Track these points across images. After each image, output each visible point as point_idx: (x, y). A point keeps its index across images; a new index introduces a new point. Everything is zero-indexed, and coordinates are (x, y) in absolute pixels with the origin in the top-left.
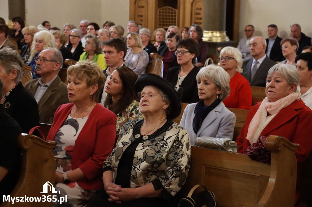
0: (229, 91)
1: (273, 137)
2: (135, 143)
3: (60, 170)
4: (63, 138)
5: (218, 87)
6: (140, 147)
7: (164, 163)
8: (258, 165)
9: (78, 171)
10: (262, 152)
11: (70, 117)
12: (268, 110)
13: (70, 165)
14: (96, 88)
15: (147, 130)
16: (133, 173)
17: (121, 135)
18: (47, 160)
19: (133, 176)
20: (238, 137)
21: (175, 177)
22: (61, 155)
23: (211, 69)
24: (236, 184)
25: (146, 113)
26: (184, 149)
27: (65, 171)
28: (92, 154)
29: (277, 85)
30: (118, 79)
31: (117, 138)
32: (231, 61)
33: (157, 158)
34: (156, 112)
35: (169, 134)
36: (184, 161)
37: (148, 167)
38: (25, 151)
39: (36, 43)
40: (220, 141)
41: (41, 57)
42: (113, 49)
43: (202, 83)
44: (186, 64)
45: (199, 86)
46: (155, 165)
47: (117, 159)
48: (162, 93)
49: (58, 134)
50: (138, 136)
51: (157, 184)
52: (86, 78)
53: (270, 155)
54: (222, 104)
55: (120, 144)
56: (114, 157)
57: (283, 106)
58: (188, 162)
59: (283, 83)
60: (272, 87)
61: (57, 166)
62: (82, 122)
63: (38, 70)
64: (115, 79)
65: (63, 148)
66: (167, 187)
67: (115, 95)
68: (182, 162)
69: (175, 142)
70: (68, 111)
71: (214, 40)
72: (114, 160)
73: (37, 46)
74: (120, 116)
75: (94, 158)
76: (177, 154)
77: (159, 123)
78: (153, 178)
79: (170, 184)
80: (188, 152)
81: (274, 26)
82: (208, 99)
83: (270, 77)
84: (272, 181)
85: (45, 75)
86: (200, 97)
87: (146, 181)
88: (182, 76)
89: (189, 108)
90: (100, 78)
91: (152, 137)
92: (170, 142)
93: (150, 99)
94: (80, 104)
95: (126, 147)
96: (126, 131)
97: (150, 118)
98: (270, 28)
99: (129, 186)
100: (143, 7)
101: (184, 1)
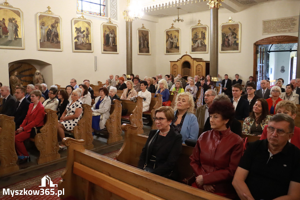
39: (160, 85)
41: (206, 94)
63: (206, 101)
64: (259, 105)
73: (160, 86)
81: (227, 75)
100: (176, 68)
101: (193, 66)
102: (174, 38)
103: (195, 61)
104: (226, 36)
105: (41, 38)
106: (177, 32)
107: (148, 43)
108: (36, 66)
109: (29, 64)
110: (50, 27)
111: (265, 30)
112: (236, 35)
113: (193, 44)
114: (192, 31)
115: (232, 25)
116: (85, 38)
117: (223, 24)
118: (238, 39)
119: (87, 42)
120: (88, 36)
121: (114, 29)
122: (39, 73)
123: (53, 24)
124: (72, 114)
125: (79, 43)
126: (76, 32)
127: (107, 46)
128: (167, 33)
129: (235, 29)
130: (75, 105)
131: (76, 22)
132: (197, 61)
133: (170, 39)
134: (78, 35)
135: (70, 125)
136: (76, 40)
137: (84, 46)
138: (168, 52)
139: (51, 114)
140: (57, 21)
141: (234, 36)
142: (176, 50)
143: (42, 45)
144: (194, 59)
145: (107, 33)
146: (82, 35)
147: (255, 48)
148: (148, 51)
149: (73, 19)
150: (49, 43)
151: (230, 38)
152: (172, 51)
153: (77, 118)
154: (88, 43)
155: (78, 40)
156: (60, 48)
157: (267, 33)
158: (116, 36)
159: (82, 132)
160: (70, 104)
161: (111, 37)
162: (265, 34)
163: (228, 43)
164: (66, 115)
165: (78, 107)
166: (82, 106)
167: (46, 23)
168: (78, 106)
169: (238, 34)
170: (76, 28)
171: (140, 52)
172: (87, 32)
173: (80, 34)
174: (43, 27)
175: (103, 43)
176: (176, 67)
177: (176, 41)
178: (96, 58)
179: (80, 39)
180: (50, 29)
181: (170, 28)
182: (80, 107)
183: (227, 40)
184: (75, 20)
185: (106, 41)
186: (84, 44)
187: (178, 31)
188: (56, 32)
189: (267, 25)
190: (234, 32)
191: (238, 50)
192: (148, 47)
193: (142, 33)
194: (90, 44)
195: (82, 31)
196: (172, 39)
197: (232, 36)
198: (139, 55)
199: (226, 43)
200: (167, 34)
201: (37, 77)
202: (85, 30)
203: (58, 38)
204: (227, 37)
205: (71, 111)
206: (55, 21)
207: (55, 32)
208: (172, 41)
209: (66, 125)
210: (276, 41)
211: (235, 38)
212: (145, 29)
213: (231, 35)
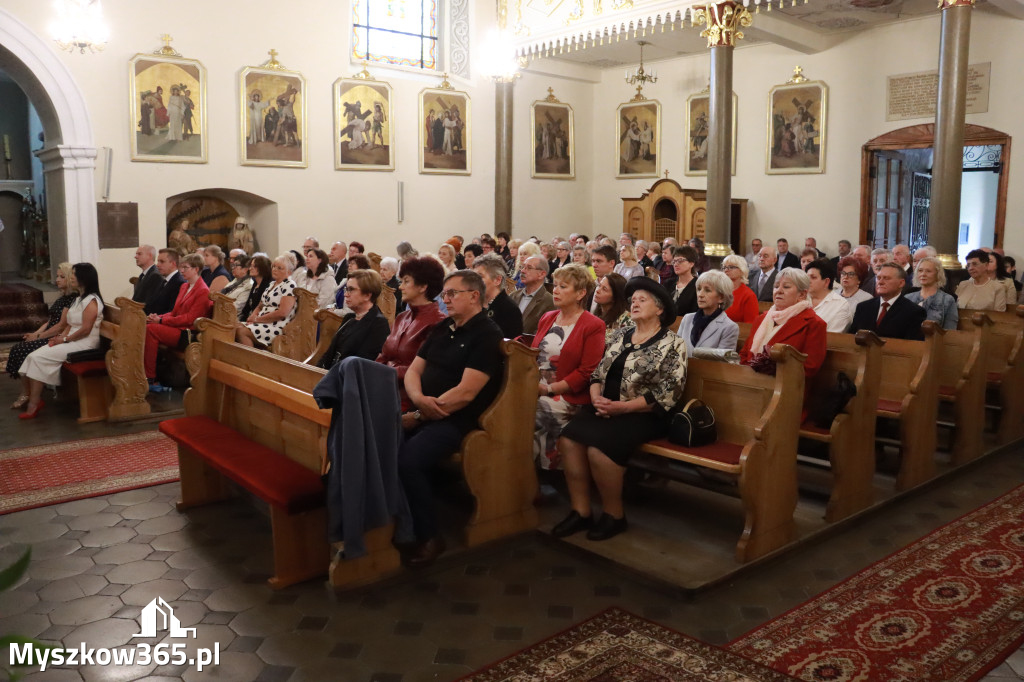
0: (732, 300)
1: (779, 345)
2: (625, 353)
3: (543, 382)
4: (547, 348)
5: (721, 295)
6: (631, 356)
7: (657, 375)
8: (761, 377)
9: (563, 384)
10: (767, 362)
11: (555, 325)
12: (775, 319)
13: (554, 376)
14: (584, 294)
15: (639, 338)
16: (623, 385)
17: (610, 345)
18: (530, 369)
19: (623, 390)
20: (742, 350)
21: (669, 390)
22: (545, 366)
23: (713, 274)
24: (737, 399)
25: (638, 321)
26: (680, 359)
27: (549, 383)
28: (578, 365)
29: (786, 292)
30: (608, 287)
31: (606, 348)
32: (734, 270)
33: (650, 368)
34: (650, 318)
35: (663, 342)
36: (679, 373)
37: (639, 379)
38: (508, 357)
39: (521, 256)
40: (721, 352)
41: (526, 265)
42: (603, 258)
43: (702, 289)
44: (684, 274)
45: (699, 294)
46: (648, 377)
47: (605, 370)
48: (654, 297)
49: (542, 343)
50: (629, 345)
51: (649, 398)
52: (574, 281)
53: (775, 365)
54: (724, 314)
55: (608, 354)
56: (602, 368)
57: (791, 315)
58: (685, 374)
59: (793, 289)
60: (780, 293)
61: (540, 378)
62: (568, 331)
63: (523, 279)
64: (604, 288)
65: (547, 358)
66: (660, 401)
67: (605, 305)
68: (677, 374)
69: (669, 351)
70: (553, 318)
71: (718, 254)
72: (602, 372)
74: (611, 327)
75: (581, 369)
76: (671, 365)
77: (652, 331)
78: (645, 391)
79: (663, 397)
80: (685, 363)
81: (784, 241)
82: (708, 308)
83: (778, 283)
84: (777, 393)
85: (530, 285)
86: (700, 306)
87: (637, 395)
88: (680, 287)
89: (688, 319)
90: (589, 282)
91: (645, 346)
92: (664, 352)
93: (642, 305)
94: (566, 309)
95: (616, 357)
96: (616, 340)
97: (643, 326)
98: (781, 243)
99: (618, 399)
100: (638, 219)
101: (684, 214)
102: (641, 129)
103: (689, 198)
104: (786, 122)
105: (251, 132)
106: (650, 113)
107: (566, 144)
108: (237, 207)
109: (220, 202)
110: (274, 104)
111: (896, 106)
112: (813, 120)
113: (694, 149)
114: (692, 110)
115: (804, 92)
116: (371, 132)
117: (776, 86)
118: (818, 132)
119: (378, 142)
120: (380, 126)
121: (458, 105)
122: (244, 225)
123: (283, 96)
124: (272, 309)
125: (353, 145)
126: (345, 115)
127: (435, 154)
128: (624, 112)
129: (809, 103)
130: (279, 291)
131: (346, 88)
132: (696, 199)
133: (630, 132)
134: (351, 123)
135: (268, 331)
136: (346, 138)
137: (368, 154)
138: (626, 172)
139: (222, 303)
140: (293, 87)
141: (808, 123)
142: (648, 163)
143: (253, 151)
144: (688, 192)
145: (436, 118)
146: (362, 123)
147: (867, 160)
148: (565, 169)
149: (339, 79)
150: (270, 147)
151: (796, 129)
152: (635, 167)
153: (283, 319)
154: (378, 146)
155: (351, 136)
156: (300, 160)
157: (900, 115)
158: (463, 125)
159: (293, 350)
160: (269, 288)
161: (449, 128)
162: (893, 116)
163: (791, 144)
164: (261, 313)
165: (286, 294)
166: (294, 292)
167: (264, 94)
168: (285, 291)
169: (819, 117)
170: (346, 104)
171: (538, 171)
172: (378, 114)
173: (357, 121)
174: (256, 104)
175: (423, 145)
176: (637, 215)
177: (649, 138)
178: (401, 186)
179: (356, 133)
180: (273, 109)
181: (632, 101)
182: (290, 295)
183: (787, 135)
184: (344, 84)
185: (433, 139)
186: (367, 148)
187: (652, 109)
188: (290, 116)
189: (901, 91)
190: (807, 112)
191: (816, 164)
192: (566, 157)
193: (547, 115)
194: (386, 148)
195: (363, 111)
196: (636, 132)
197: (801, 123)
198: (535, 178)
199: (785, 145)
200: (624, 119)
201: (238, 234)
202: (373, 110)
203: (296, 131)
204: (788, 126)
205: (270, 302)
206: (290, 87)
207: (287, 118)
208: (636, 138)
209: (258, 332)
210: (923, 138)
211: (810, 129)
212: (557, 101)
213: (798, 121)
